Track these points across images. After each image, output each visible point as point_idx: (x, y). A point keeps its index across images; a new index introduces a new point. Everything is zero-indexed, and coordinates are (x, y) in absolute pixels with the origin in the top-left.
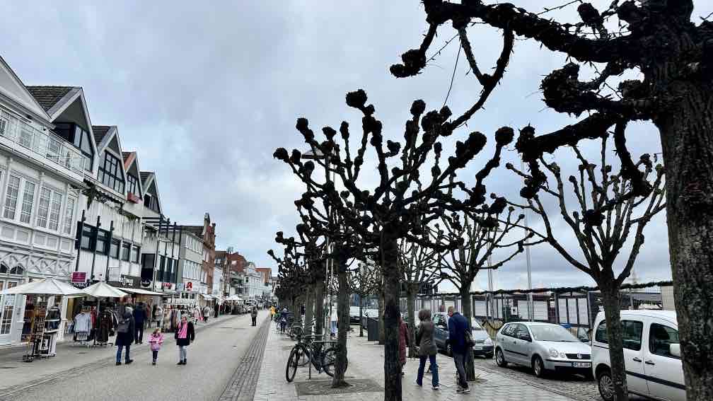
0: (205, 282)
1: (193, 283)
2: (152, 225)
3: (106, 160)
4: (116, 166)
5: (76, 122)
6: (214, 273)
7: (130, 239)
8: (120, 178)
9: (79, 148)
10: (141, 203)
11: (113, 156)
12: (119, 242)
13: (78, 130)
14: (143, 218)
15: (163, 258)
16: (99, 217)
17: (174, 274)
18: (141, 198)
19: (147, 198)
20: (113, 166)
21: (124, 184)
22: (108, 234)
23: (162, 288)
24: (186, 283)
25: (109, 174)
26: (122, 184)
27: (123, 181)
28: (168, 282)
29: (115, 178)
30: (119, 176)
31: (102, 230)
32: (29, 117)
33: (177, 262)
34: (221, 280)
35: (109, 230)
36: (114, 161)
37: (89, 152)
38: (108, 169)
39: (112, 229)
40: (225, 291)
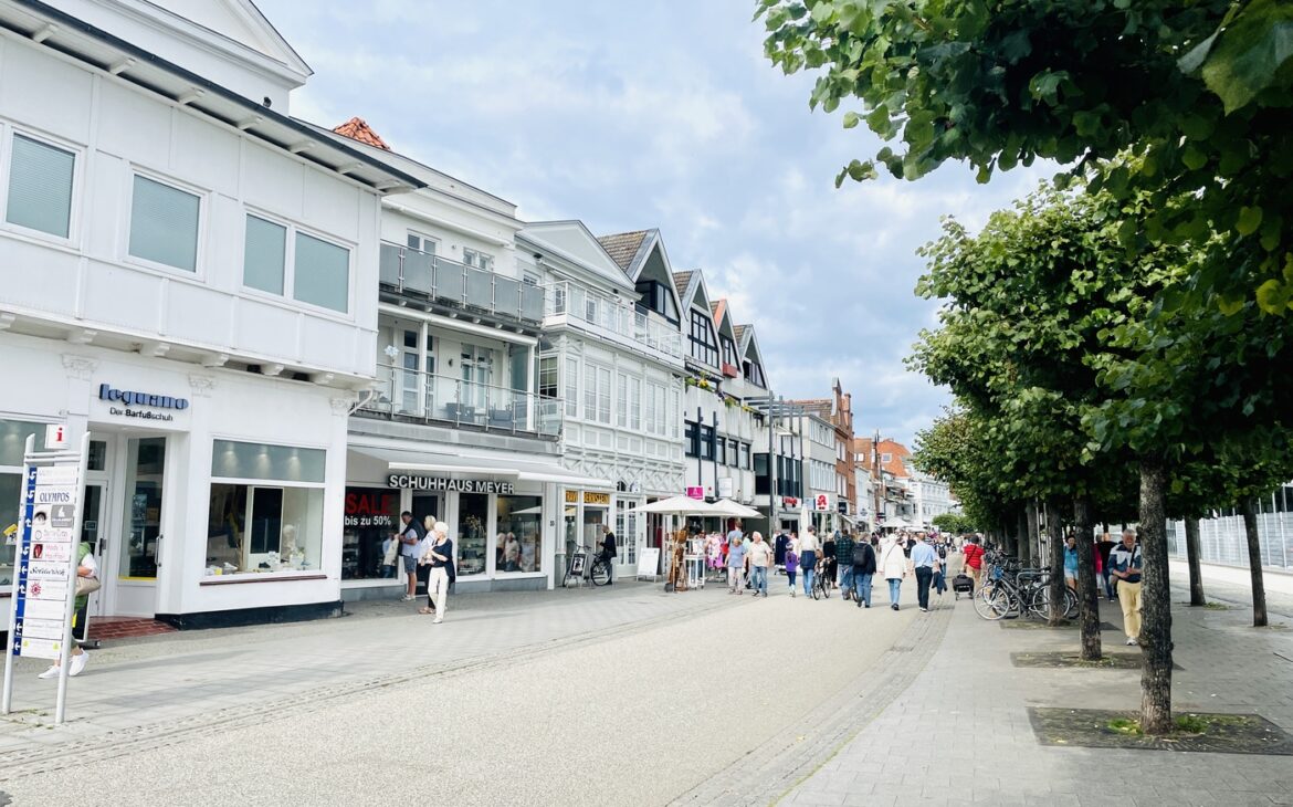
0: (845, 495)
1: (826, 495)
2: (756, 407)
3: (693, 321)
4: (706, 328)
5: (658, 279)
6: (857, 479)
7: (736, 434)
8: (713, 345)
9: (663, 315)
10: (741, 375)
11: (700, 315)
12: (724, 439)
13: (660, 289)
14: (746, 399)
15: (780, 458)
16: (699, 409)
17: (797, 483)
18: (739, 369)
19: (746, 365)
20: (702, 330)
21: (718, 352)
22: (711, 430)
23: (784, 505)
24: (817, 498)
25: (699, 341)
26: (715, 353)
27: (716, 349)
28: (789, 495)
29: (706, 345)
30: (710, 342)
31: (705, 427)
32: (616, 291)
33: (800, 463)
34: (869, 491)
35: (712, 425)
36: (703, 321)
37: (674, 317)
38: (696, 336)
39: (716, 423)
40: (877, 509)
